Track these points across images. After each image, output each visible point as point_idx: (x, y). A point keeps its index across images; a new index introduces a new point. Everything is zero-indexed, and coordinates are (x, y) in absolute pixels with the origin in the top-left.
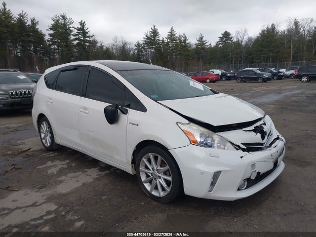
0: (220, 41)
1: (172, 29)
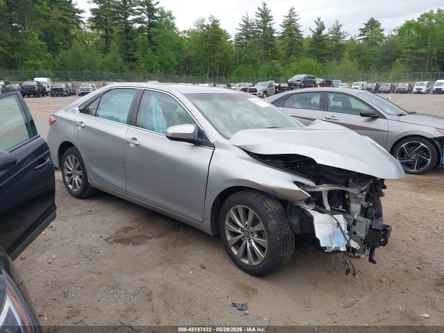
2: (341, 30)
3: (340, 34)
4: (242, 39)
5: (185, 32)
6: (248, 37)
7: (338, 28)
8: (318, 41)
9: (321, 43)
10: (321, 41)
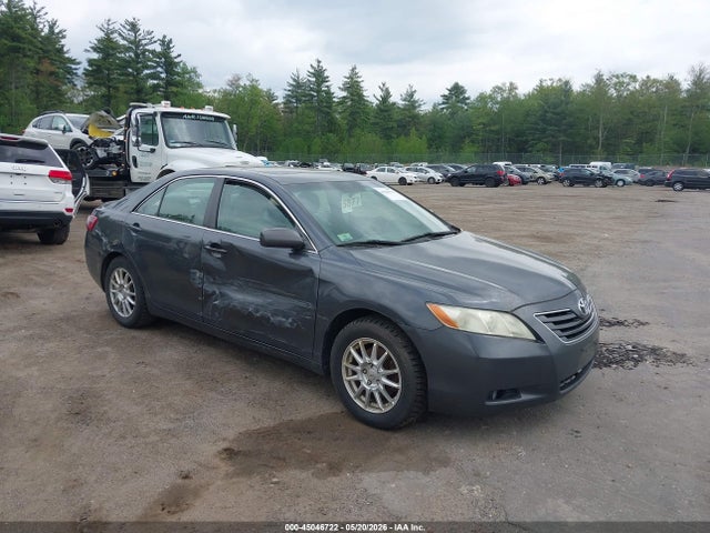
0: (443, 103)
1: (353, 69)
2: (416, 97)
3: (415, 102)
4: (291, 102)
5: (215, 91)
6: (298, 101)
7: (412, 95)
8: (382, 111)
9: (386, 114)
10: (386, 111)
